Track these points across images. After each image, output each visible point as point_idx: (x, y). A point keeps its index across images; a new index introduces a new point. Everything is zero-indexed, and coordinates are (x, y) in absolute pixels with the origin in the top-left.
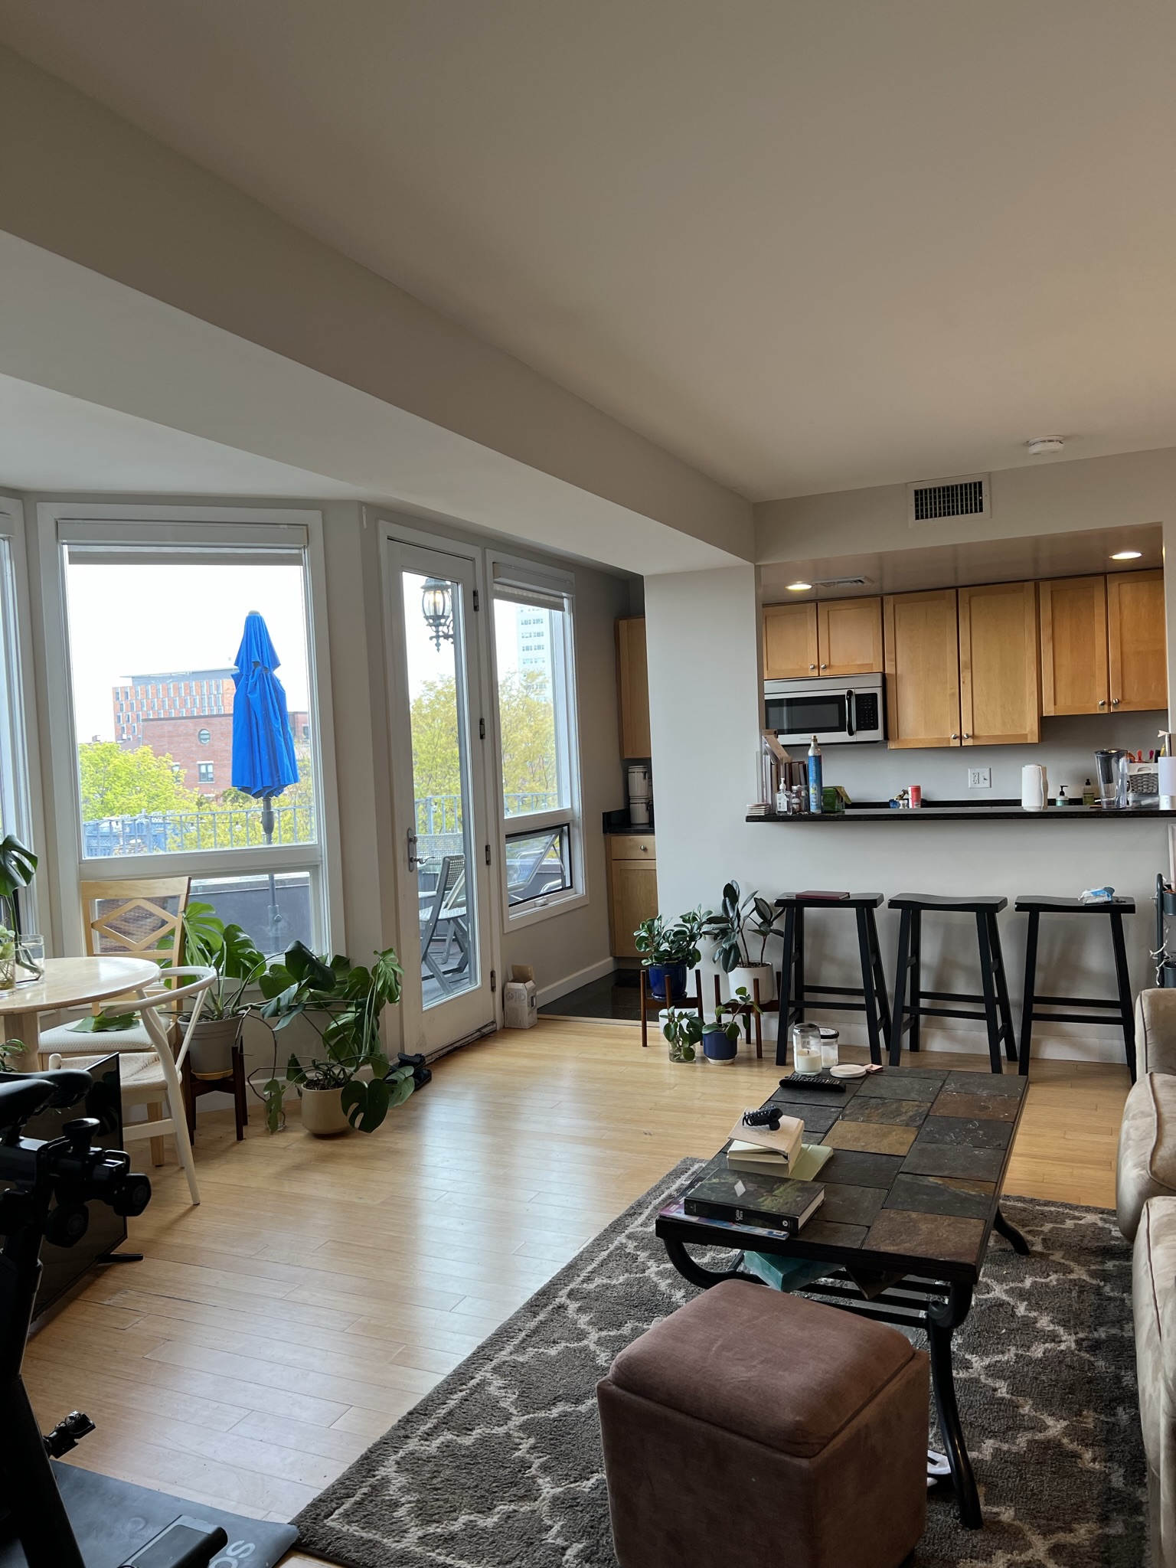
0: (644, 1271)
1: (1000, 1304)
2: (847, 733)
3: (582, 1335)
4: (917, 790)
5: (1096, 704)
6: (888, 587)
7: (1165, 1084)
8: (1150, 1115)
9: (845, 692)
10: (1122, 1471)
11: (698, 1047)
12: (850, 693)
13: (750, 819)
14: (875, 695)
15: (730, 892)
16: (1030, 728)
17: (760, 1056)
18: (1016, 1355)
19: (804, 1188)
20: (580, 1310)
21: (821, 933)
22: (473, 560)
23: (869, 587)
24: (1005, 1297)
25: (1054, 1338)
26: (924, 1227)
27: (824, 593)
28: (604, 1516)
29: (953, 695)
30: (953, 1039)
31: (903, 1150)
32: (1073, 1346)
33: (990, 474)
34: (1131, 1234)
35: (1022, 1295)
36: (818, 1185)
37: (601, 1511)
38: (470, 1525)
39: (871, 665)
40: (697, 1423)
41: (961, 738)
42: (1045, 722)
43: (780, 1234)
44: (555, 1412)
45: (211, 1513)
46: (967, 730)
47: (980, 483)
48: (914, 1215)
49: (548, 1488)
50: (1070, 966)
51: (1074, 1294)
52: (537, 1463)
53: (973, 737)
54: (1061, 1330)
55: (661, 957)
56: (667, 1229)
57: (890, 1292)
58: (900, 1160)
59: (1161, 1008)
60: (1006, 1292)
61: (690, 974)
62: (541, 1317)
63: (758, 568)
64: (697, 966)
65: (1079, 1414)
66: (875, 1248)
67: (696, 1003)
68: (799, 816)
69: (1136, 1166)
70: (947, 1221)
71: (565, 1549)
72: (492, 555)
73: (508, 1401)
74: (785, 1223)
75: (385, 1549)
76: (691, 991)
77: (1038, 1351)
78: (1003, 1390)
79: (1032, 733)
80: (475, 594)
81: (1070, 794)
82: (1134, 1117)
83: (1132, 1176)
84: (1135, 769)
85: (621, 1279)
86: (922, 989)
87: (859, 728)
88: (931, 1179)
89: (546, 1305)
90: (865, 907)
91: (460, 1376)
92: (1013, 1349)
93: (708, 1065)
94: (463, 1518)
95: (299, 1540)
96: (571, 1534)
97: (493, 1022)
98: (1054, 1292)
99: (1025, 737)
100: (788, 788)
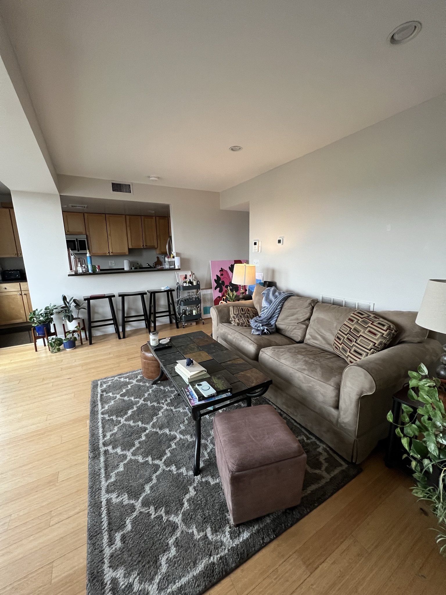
2: (77, 251)
5: (141, 246)
12: (77, 240)
13: (69, 275)
14: (85, 241)
15: (64, 298)
16: (126, 251)
17: (82, 344)
29: (106, 242)
31: (211, 358)
33: (132, 183)
39: (82, 232)
41: (109, 253)
42: (129, 249)
43: (229, 394)
47: (130, 185)
48: (242, 373)
53: (112, 253)
55: (40, 322)
62: (102, 460)
63: (61, 196)
66: (251, 386)
68: (85, 274)
85: (116, 429)
87: (81, 250)
88: (228, 362)
90: (110, 297)
93: (67, 351)
99: (125, 253)
100: (81, 266)
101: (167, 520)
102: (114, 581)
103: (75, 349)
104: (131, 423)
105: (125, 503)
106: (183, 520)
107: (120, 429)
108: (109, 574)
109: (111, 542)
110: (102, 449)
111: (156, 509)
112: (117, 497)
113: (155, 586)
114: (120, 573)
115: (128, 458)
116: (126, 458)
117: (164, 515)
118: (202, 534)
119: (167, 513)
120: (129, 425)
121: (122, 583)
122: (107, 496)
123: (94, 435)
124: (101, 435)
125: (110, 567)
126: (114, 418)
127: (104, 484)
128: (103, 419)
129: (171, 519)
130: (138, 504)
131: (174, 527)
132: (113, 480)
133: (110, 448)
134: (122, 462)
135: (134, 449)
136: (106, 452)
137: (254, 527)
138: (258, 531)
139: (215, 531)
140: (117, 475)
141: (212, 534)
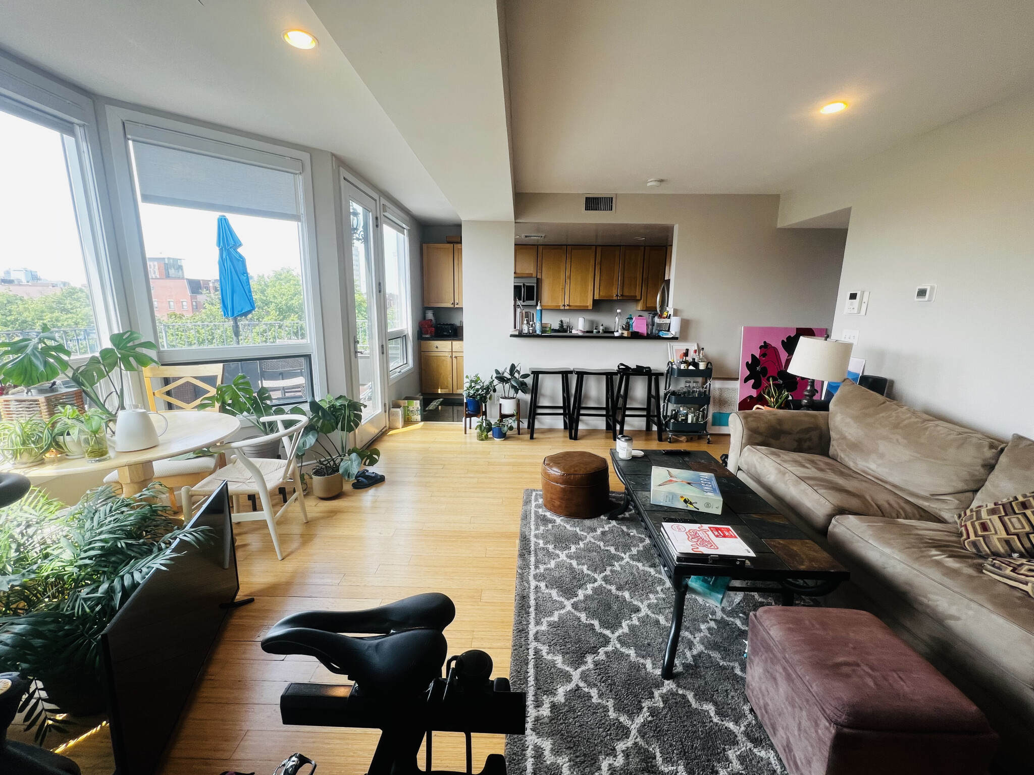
3: (561, 605)
5: (613, 296)
9: (522, 284)
12: (524, 285)
13: (512, 336)
14: (534, 286)
16: (590, 303)
22: (374, 200)
29: (562, 289)
33: (617, 194)
39: (533, 274)
41: (564, 306)
42: (594, 301)
46: (566, 302)
47: (612, 198)
48: (780, 541)
53: (568, 305)
68: (532, 335)
72: (383, 201)
80: (377, 218)
87: (527, 300)
90: (565, 374)
93: (495, 442)
97: (386, 426)
99: (588, 306)
100: (528, 323)
101: (616, 718)
102: (539, 749)
103: (503, 440)
104: (574, 563)
105: (558, 666)
106: (640, 732)
107: (558, 566)
108: (531, 738)
109: (538, 703)
110: (533, 583)
120: (571, 565)
124: (532, 564)
126: (551, 547)
128: (537, 544)
132: (544, 628)
136: (537, 588)
140: (549, 624)
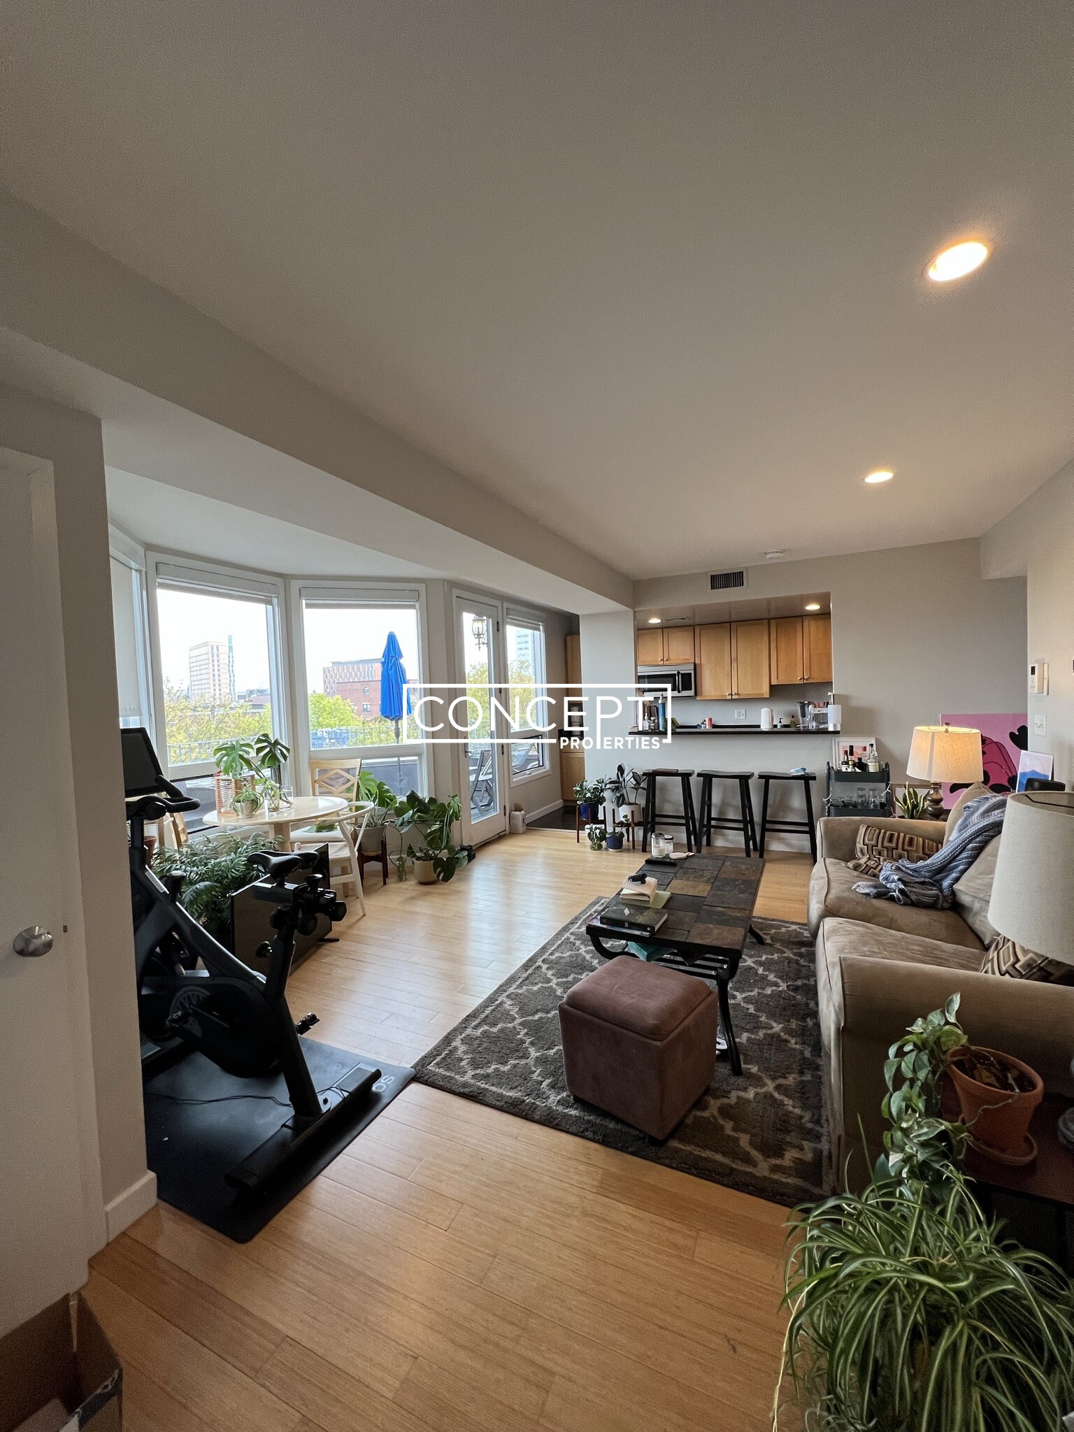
0: (578, 950)
1: (751, 968)
2: (676, 692)
3: (549, 981)
4: (710, 720)
5: (797, 680)
6: (697, 621)
7: (831, 863)
8: (823, 878)
9: (676, 672)
10: (810, 1049)
11: (604, 843)
12: (678, 673)
14: (690, 674)
15: (621, 769)
17: (634, 847)
18: (758, 993)
19: (658, 912)
20: (548, 969)
21: (664, 788)
22: (497, 607)
23: (687, 622)
24: (753, 965)
25: (776, 985)
26: (716, 931)
27: (666, 624)
28: (560, 1066)
29: (728, 674)
30: (727, 840)
31: (705, 894)
32: (785, 988)
33: (747, 568)
34: (815, 935)
35: (761, 964)
36: (664, 911)
37: (559, 1064)
38: (497, 1070)
39: (688, 659)
40: (606, 1024)
41: (732, 695)
42: (772, 687)
43: (646, 934)
44: (537, 1017)
45: (372, 1063)
46: (735, 691)
47: (742, 572)
48: (711, 926)
49: (533, 1053)
50: (784, 806)
51: (786, 964)
52: (528, 1041)
53: (738, 694)
54: (779, 981)
55: (587, 800)
56: (591, 930)
57: (698, 962)
58: (703, 899)
59: (830, 826)
60: (754, 962)
61: (601, 808)
62: (529, 972)
63: (635, 612)
64: (604, 804)
65: (789, 1021)
66: (692, 941)
67: (603, 822)
69: (818, 902)
70: (727, 928)
71: (542, 1082)
72: (506, 605)
73: (514, 1012)
74: (649, 929)
75: (457, 1081)
76: (601, 817)
77: (769, 991)
78: (752, 1009)
79: (766, 692)
80: (498, 623)
81: (785, 722)
82: (816, 879)
83: (815, 908)
84: (817, 711)
85: (568, 954)
86: (712, 816)
87: (683, 690)
88: (719, 908)
89: (532, 966)
90: (686, 777)
91: (491, 999)
92: (756, 990)
93: (608, 852)
94: (493, 1067)
95: (415, 1075)
96: (545, 1075)
97: (505, 830)
98: (776, 963)
99: (763, 694)
101: (527, 1048)
102: (456, 1048)
103: (620, 852)
104: (588, 957)
105: (511, 1013)
106: (537, 1058)
107: (571, 956)
108: (457, 1043)
109: (476, 1027)
110: (539, 963)
111: (526, 1034)
112: (510, 1005)
113: (473, 1074)
114: (463, 1048)
115: (551, 984)
116: (549, 983)
117: (527, 1042)
118: (540, 1078)
119: (532, 1043)
120: (584, 958)
121: (459, 1053)
122: (505, 999)
123: (544, 949)
124: (550, 951)
125: (462, 1040)
126: (578, 943)
127: (511, 990)
128: (568, 938)
129: (530, 1050)
130: (519, 1021)
131: (525, 1056)
132: (520, 991)
133: (545, 967)
134: (542, 983)
135: (564, 980)
136: (539, 967)
137: (590, 1116)
138: (589, 1121)
139: (552, 1086)
140: (528, 991)
141: (547, 1086)
